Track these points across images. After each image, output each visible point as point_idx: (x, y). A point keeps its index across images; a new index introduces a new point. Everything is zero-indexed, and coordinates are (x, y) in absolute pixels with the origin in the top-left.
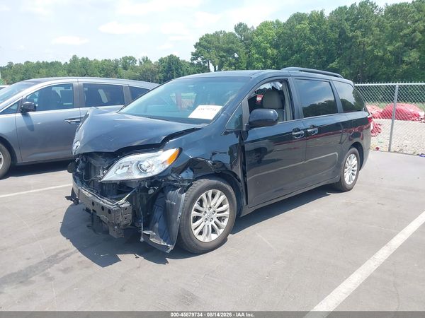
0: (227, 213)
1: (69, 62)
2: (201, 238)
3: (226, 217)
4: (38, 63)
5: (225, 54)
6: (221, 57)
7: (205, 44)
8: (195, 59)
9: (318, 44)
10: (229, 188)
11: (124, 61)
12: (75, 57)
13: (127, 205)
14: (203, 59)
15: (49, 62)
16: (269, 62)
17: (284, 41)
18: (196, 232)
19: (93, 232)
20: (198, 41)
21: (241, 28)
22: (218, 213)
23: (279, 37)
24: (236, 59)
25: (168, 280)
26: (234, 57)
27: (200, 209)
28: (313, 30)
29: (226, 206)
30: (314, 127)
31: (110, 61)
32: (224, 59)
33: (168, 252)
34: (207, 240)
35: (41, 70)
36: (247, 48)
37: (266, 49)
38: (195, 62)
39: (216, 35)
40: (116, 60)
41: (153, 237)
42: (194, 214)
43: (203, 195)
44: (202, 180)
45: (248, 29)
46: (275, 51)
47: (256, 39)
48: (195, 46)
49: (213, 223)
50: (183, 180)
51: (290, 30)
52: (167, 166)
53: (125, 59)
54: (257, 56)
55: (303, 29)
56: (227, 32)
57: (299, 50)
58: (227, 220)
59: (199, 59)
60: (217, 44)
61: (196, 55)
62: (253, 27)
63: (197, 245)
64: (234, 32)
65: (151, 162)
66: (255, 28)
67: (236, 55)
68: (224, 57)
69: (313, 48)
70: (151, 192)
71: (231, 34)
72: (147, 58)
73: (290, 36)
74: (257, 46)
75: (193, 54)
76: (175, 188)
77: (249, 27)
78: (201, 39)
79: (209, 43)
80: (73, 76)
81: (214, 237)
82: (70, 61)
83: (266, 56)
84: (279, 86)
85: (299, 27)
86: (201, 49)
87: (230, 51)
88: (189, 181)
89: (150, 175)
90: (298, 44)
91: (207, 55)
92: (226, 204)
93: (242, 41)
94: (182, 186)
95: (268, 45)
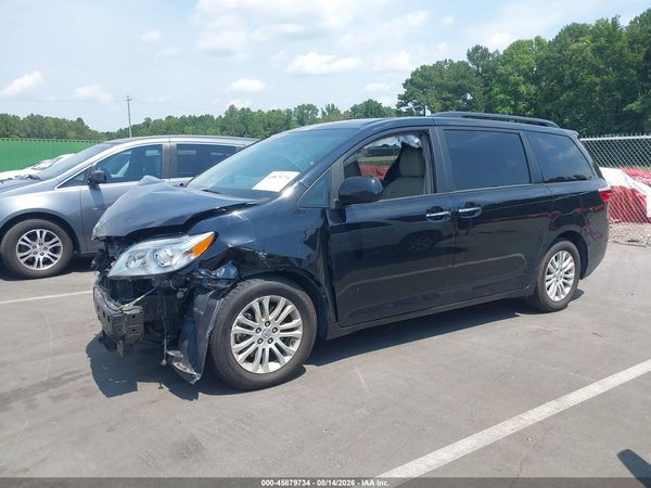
0: (299, 333)
1: (223, 116)
2: (249, 367)
3: (296, 339)
4: (183, 118)
5: (450, 96)
6: (445, 99)
7: (420, 80)
8: (403, 105)
9: (608, 73)
10: (302, 294)
11: (300, 112)
12: (232, 108)
13: (137, 311)
14: (415, 104)
15: (198, 116)
16: (522, 105)
17: (549, 70)
18: (240, 358)
19: (104, 349)
20: (410, 77)
21: (478, 54)
22: (282, 331)
23: (541, 65)
24: (469, 102)
25: (180, 422)
26: (465, 100)
27: (250, 323)
28: (599, 51)
29: (297, 322)
30: (472, 205)
31: (279, 112)
32: (448, 103)
33: (193, 382)
34: (261, 371)
35: (186, 128)
36: (486, 85)
37: (518, 84)
38: (404, 109)
39: (438, 66)
40: (288, 111)
41: (179, 360)
42: (236, 329)
43: (255, 304)
44: (252, 281)
45: (490, 55)
46: (533, 88)
47: (501, 70)
48: (405, 86)
49: (272, 346)
50: (217, 280)
51: (560, 52)
52: (193, 258)
53: (302, 108)
54: (502, 96)
55: (581, 51)
56: (455, 61)
57: (575, 85)
58: (298, 343)
59: (410, 105)
60: (438, 80)
61: (405, 99)
62: (497, 51)
63: (240, 376)
64: (467, 60)
65: (169, 252)
66: (501, 53)
67: (469, 97)
68: (449, 99)
69: (597, 80)
70: (180, 295)
71: (462, 64)
72: (333, 106)
73: (560, 62)
74: (503, 81)
75: (400, 97)
76: (207, 290)
77: (491, 51)
78: (414, 74)
79: (426, 78)
80: (228, 134)
81: (274, 366)
82: (226, 113)
83: (517, 96)
84: (415, 141)
85: (574, 46)
86: (413, 88)
87: (459, 91)
88: (229, 281)
89: (170, 270)
90: (572, 74)
91: (423, 98)
92: (296, 318)
93: (478, 74)
94: (215, 288)
95: (521, 78)
